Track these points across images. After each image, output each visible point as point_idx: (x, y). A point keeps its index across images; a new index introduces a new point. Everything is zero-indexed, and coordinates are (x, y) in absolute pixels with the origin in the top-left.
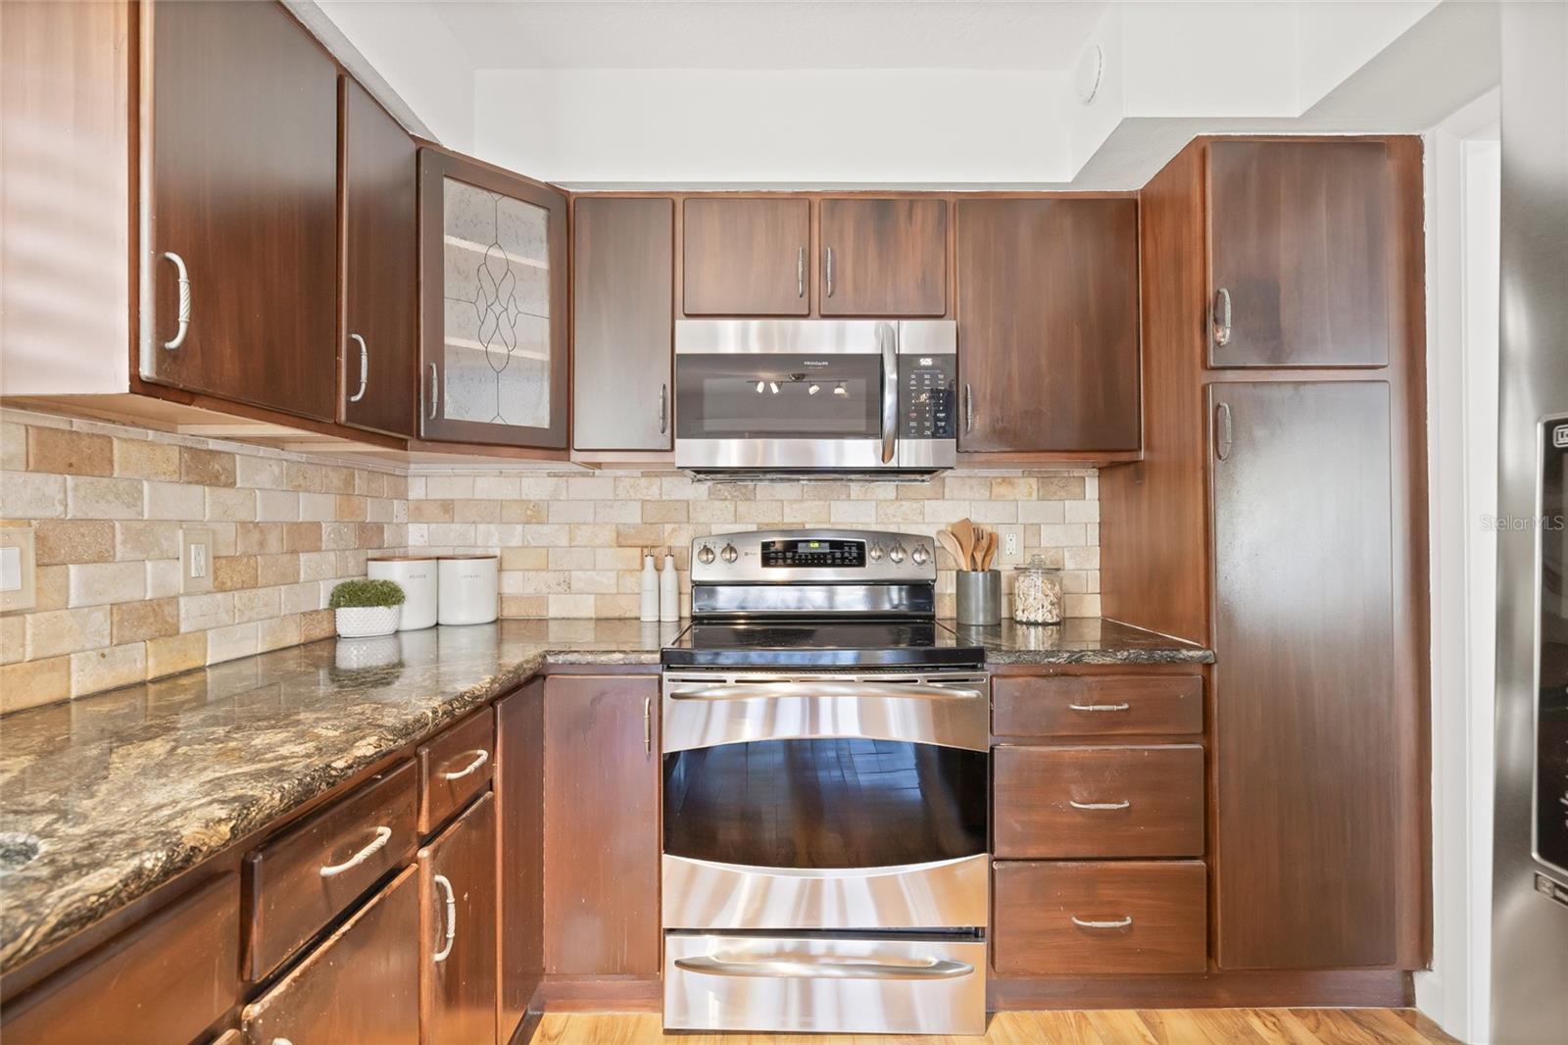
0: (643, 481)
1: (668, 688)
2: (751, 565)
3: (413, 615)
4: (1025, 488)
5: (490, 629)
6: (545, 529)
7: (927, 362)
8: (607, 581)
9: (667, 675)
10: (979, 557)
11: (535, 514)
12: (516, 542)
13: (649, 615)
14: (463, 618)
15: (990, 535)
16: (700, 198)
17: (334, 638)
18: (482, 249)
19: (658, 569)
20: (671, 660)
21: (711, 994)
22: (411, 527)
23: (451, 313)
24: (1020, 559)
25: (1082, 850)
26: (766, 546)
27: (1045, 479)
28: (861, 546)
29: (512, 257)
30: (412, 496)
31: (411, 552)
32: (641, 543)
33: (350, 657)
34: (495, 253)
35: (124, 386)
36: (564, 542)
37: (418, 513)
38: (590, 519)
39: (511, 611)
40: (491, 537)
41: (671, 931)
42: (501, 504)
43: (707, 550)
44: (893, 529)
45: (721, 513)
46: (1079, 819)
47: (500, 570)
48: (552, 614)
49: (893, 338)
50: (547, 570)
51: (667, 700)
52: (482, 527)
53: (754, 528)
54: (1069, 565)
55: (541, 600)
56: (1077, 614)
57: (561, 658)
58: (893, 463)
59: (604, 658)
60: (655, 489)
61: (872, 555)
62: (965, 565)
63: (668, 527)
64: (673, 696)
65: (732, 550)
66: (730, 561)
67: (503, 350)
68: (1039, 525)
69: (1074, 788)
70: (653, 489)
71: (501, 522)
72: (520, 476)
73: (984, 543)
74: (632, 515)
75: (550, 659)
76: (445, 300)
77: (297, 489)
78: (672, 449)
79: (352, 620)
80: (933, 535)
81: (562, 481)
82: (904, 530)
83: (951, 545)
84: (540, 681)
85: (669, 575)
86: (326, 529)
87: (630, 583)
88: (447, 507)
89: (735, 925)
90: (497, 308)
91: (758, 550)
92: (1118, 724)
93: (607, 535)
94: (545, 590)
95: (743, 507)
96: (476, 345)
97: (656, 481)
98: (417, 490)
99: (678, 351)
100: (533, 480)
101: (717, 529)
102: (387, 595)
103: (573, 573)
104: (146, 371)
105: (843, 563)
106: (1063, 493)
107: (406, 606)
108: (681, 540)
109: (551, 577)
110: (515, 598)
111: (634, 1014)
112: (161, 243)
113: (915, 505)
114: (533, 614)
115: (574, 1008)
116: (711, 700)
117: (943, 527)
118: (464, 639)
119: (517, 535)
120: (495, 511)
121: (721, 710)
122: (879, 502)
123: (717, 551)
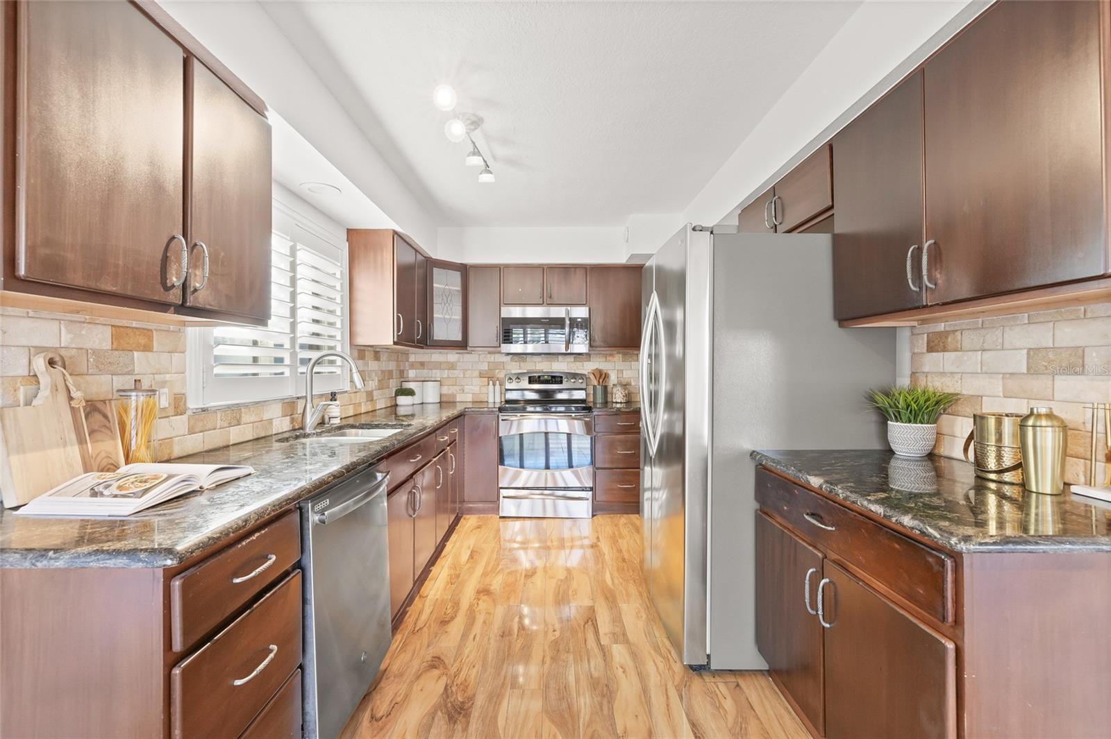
0: (489, 355)
1: (501, 418)
2: (525, 383)
3: (416, 399)
4: (618, 357)
5: (439, 405)
6: (455, 371)
7: (579, 320)
8: (476, 389)
9: (500, 414)
10: (601, 381)
11: (452, 366)
12: (445, 376)
13: (491, 400)
14: (430, 401)
15: (605, 374)
16: (507, 266)
17: (396, 405)
18: (443, 286)
19: (494, 385)
20: (501, 410)
21: (512, 506)
22: (410, 371)
23: (436, 307)
24: (616, 382)
25: (621, 466)
26: (530, 378)
27: (624, 354)
28: (561, 377)
29: (451, 288)
30: (410, 360)
31: (410, 379)
32: (488, 376)
33: (402, 411)
34: (447, 287)
35: (392, 343)
36: (462, 376)
37: (412, 366)
38: (470, 368)
39: (444, 399)
40: (437, 374)
41: (501, 488)
42: (441, 363)
43: (510, 379)
44: (573, 371)
45: (515, 368)
46: (620, 457)
47: (441, 385)
48: (458, 400)
49: (568, 312)
50: (456, 385)
51: (500, 420)
52: (434, 371)
53: (526, 371)
54: (633, 384)
55: (454, 396)
56: (635, 400)
57: (470, 410)
58: (569, 351)
59: (482, 409)
60: (493, 358)
61: (565, 380)
62: (596, 383)
63: (497, 371)
64: (502, 420)
65: (519, 379)
66: (518, 382)
67: (448, 317)
68: (622, 370)
69: (618, 447)
70: (492, 358)
71: (441, 369)
72: (447, 353)
73: (603, 376)
74: (485, 367)
75: (467, 410)
76: (434, 305)
77: (390, 360)
78: (500, 346)
79: (402, 400)
80: (586, 373)
81: (461, 355)
82: (576, 372)
83: (592, 377)
84: (463, 417)
85: (498, 387)
86: (394, 372)
87: (484, 390)
88: (422, 364)
89: (520, 486)
90: (447, 305)
91: (527, 378)
92: (631, 429)
93: (476, 373)
94: (455, 392)
95: (522, 364)
96: (442, 316)
97: (493, 355)
98: (412, 358)
99: (502, 316)
100: (452, 356)
101: (513, 372)
102: (410, 393)
103: (465, 387)
104: (395, 340)
105: (556, 383)
106: (630, 359)
107: (415, 397)
108: (501, 375)
109: (457, 388)
110: (445, 395)
111: (490, 516)
112: (398, 313)
113: (581, 364)
114: (451, 400)
115: (471, 514)
116: (512, 421)
117: (590, 371)
118: (430, 407)
119: (446, 374)
120: (438, 366)
121: (515, 424)
122: (568, 362)
123: (514, 379)
